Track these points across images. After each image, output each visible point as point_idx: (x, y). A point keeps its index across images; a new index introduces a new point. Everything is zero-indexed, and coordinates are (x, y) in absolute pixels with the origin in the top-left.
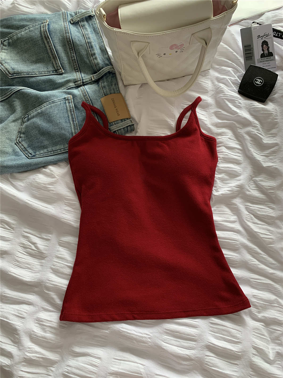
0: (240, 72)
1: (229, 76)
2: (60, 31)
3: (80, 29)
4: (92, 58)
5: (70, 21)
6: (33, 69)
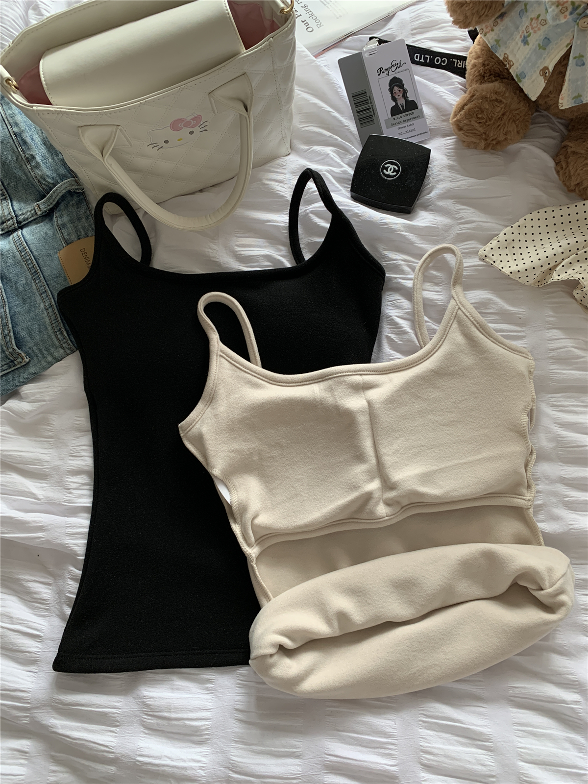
1: (328, 165)
4: (28, 167)
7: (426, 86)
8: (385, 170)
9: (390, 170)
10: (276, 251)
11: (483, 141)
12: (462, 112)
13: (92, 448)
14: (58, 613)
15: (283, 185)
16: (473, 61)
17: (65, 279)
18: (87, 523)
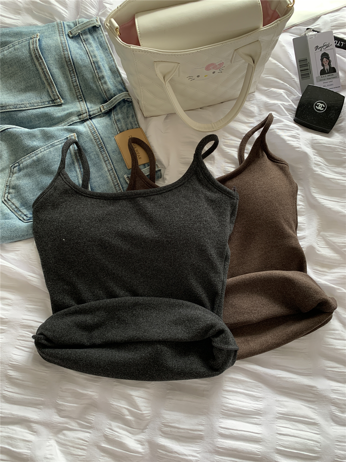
0: (295, 94)
1: (281, 100)
2: (56, 48)
3: (82, 44)
4: (100, 82)
5: (68, 35)
6: (22, 100)
7: (342, 60)
8: (316, 107)
9: (320, 107)
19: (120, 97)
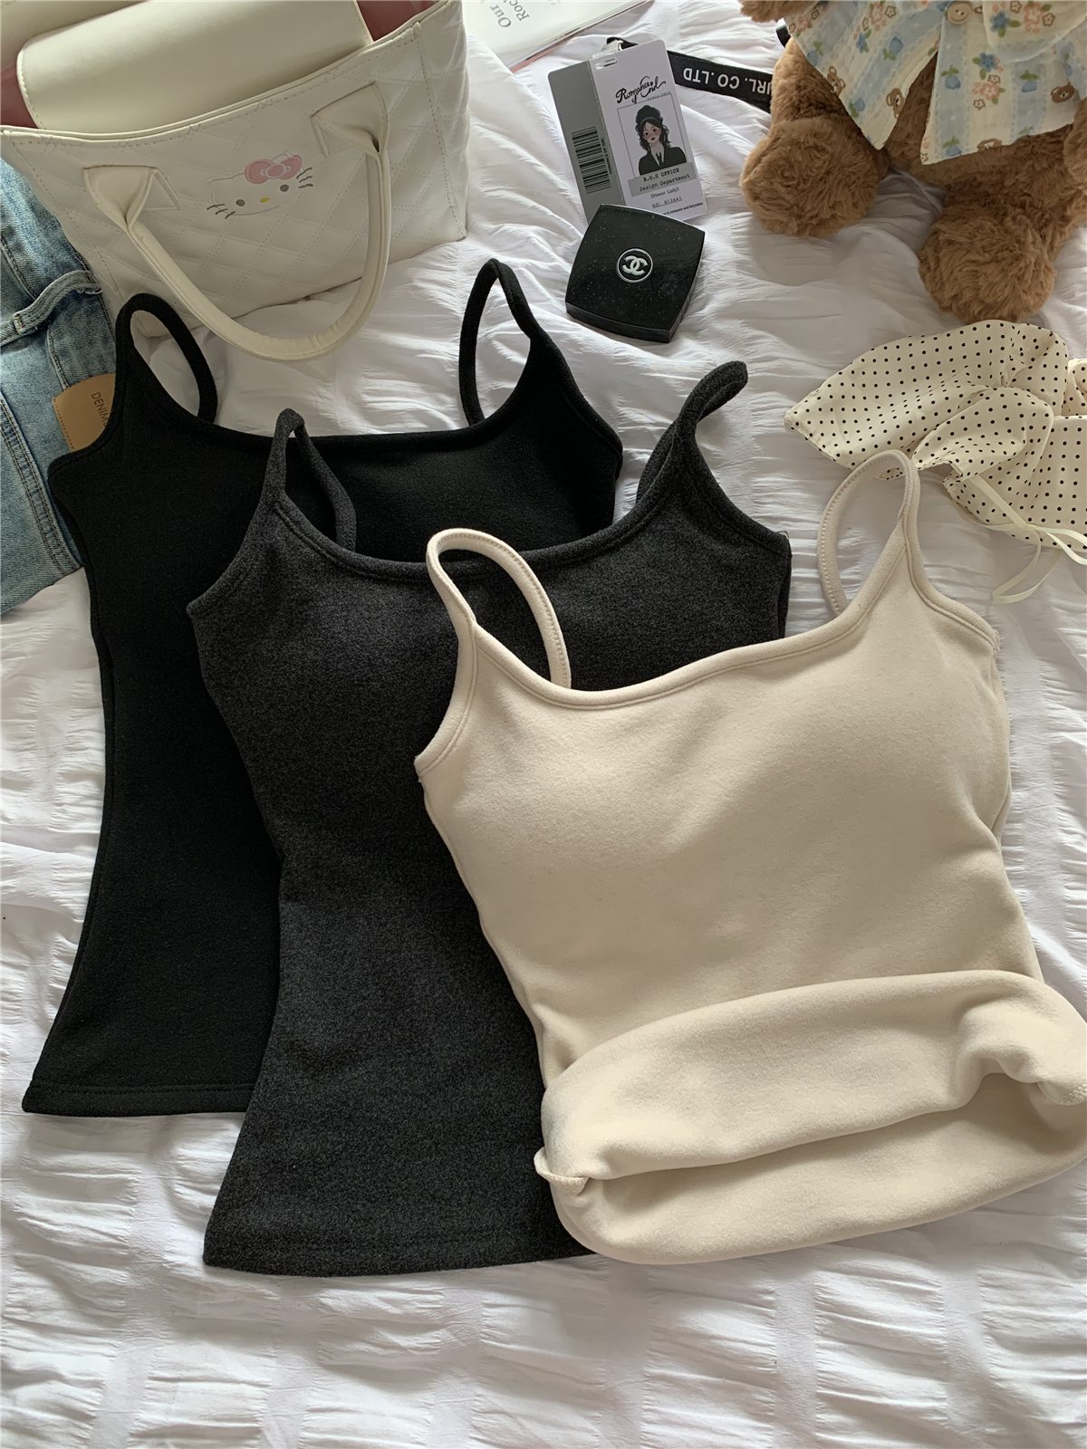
1: (529, 257)
4: (3, 249)
7: (702, 123)
8: (625, 267)
9: (635, 266)
10: (434, 404)
11: (794, 220)
12: (758, 168)
13: (104, 735)
14: (37, 1017)
15: (449, 291)
16: (782, 81)
17: (64, 444)
18: (91, 862)
19: (60, 286)
